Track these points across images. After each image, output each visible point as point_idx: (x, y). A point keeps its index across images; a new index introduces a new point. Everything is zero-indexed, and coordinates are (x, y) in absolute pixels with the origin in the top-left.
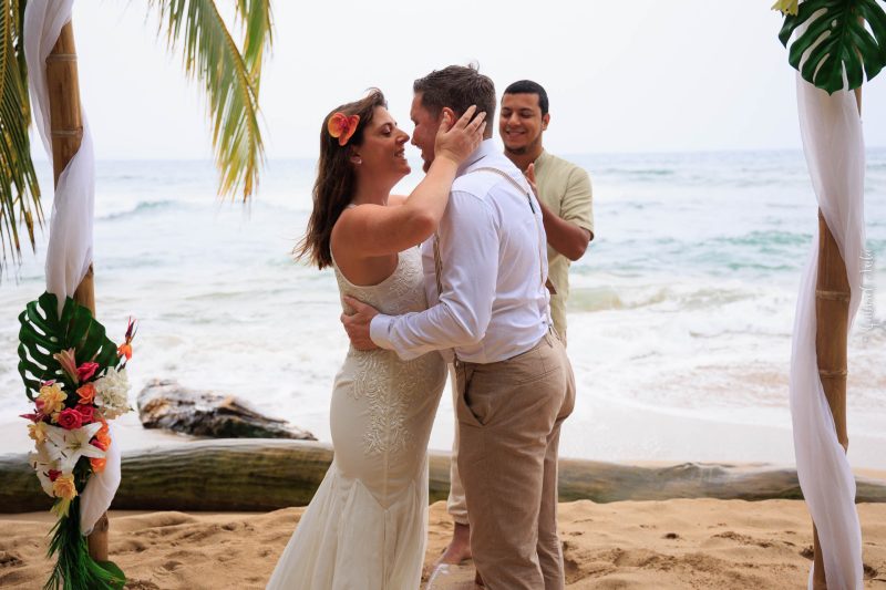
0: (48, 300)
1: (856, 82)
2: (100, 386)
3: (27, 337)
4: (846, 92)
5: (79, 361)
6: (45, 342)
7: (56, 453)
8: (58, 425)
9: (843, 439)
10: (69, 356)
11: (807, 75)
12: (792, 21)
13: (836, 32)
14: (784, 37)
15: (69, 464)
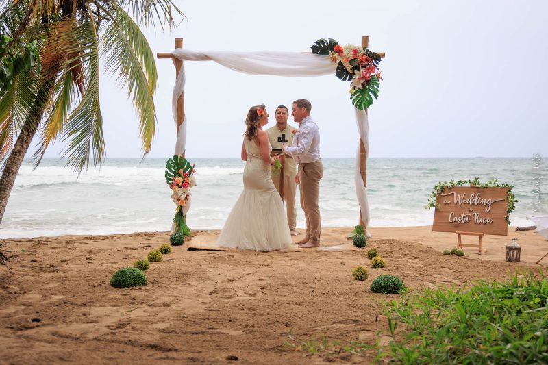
0: (176, 157)
1: (366, 108)
2: (190, 178)
3: (169, 167)
4: (364, 110)
5: (184, 172)
6: (174, 168)
7: (180, 194)
8: (181, 187)
9: (365, 186)
10: (181, 171)
11: (356, 106)
12: (353, 95)
13: (361, 98)
14: (351, 98)
15: (184, 196)
